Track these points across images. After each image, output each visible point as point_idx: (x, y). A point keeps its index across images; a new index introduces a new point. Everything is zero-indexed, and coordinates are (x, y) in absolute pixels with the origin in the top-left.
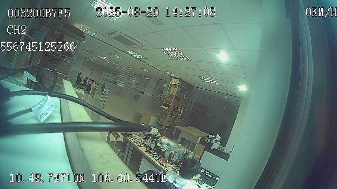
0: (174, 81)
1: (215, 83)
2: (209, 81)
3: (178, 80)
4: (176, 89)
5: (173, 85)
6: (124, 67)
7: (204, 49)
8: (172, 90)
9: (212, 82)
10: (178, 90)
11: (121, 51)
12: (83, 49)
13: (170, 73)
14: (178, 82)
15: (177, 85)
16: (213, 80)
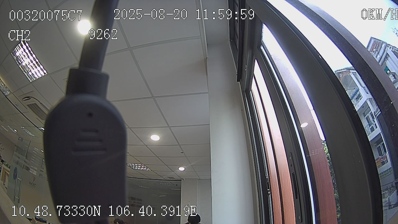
1: (146, 169)
2: (139, 167)
6: (36, 148)
7: (132, 129)
9: (143, 168)
16: (142, 166)
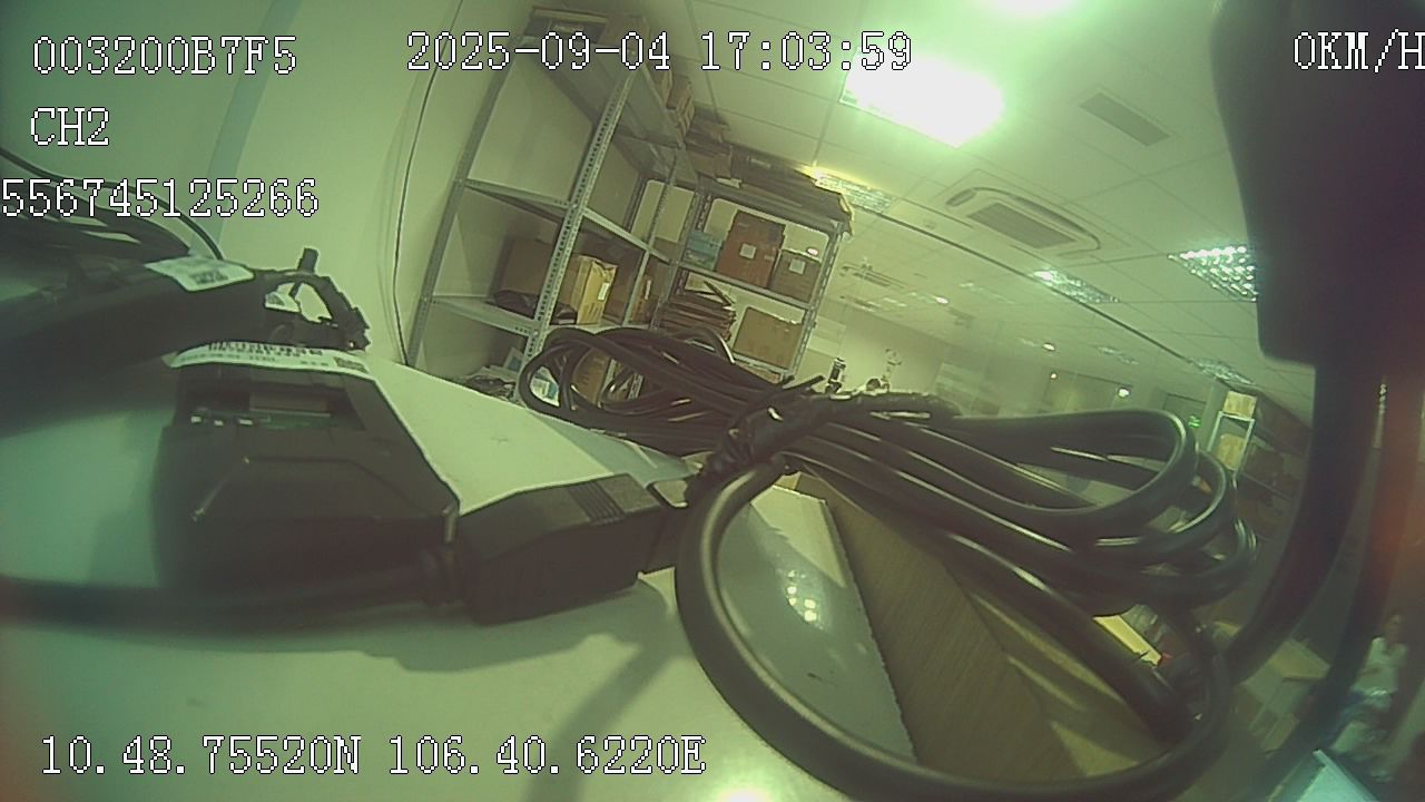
0: (1234, 403)
3: (1253, 400)
4: (1242, 444)
5: (1233, 424)
8: (1225, 449)
10: (1248, 444)
11: (1008, 271)
12: (846, 268)
13: (1219, 367)
14: (1251, 412)
15: (1248, 423)
